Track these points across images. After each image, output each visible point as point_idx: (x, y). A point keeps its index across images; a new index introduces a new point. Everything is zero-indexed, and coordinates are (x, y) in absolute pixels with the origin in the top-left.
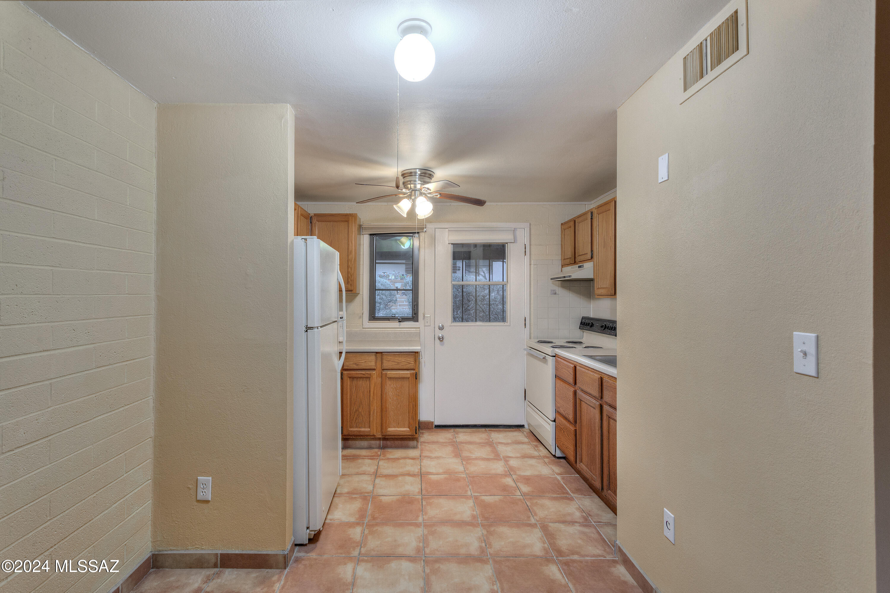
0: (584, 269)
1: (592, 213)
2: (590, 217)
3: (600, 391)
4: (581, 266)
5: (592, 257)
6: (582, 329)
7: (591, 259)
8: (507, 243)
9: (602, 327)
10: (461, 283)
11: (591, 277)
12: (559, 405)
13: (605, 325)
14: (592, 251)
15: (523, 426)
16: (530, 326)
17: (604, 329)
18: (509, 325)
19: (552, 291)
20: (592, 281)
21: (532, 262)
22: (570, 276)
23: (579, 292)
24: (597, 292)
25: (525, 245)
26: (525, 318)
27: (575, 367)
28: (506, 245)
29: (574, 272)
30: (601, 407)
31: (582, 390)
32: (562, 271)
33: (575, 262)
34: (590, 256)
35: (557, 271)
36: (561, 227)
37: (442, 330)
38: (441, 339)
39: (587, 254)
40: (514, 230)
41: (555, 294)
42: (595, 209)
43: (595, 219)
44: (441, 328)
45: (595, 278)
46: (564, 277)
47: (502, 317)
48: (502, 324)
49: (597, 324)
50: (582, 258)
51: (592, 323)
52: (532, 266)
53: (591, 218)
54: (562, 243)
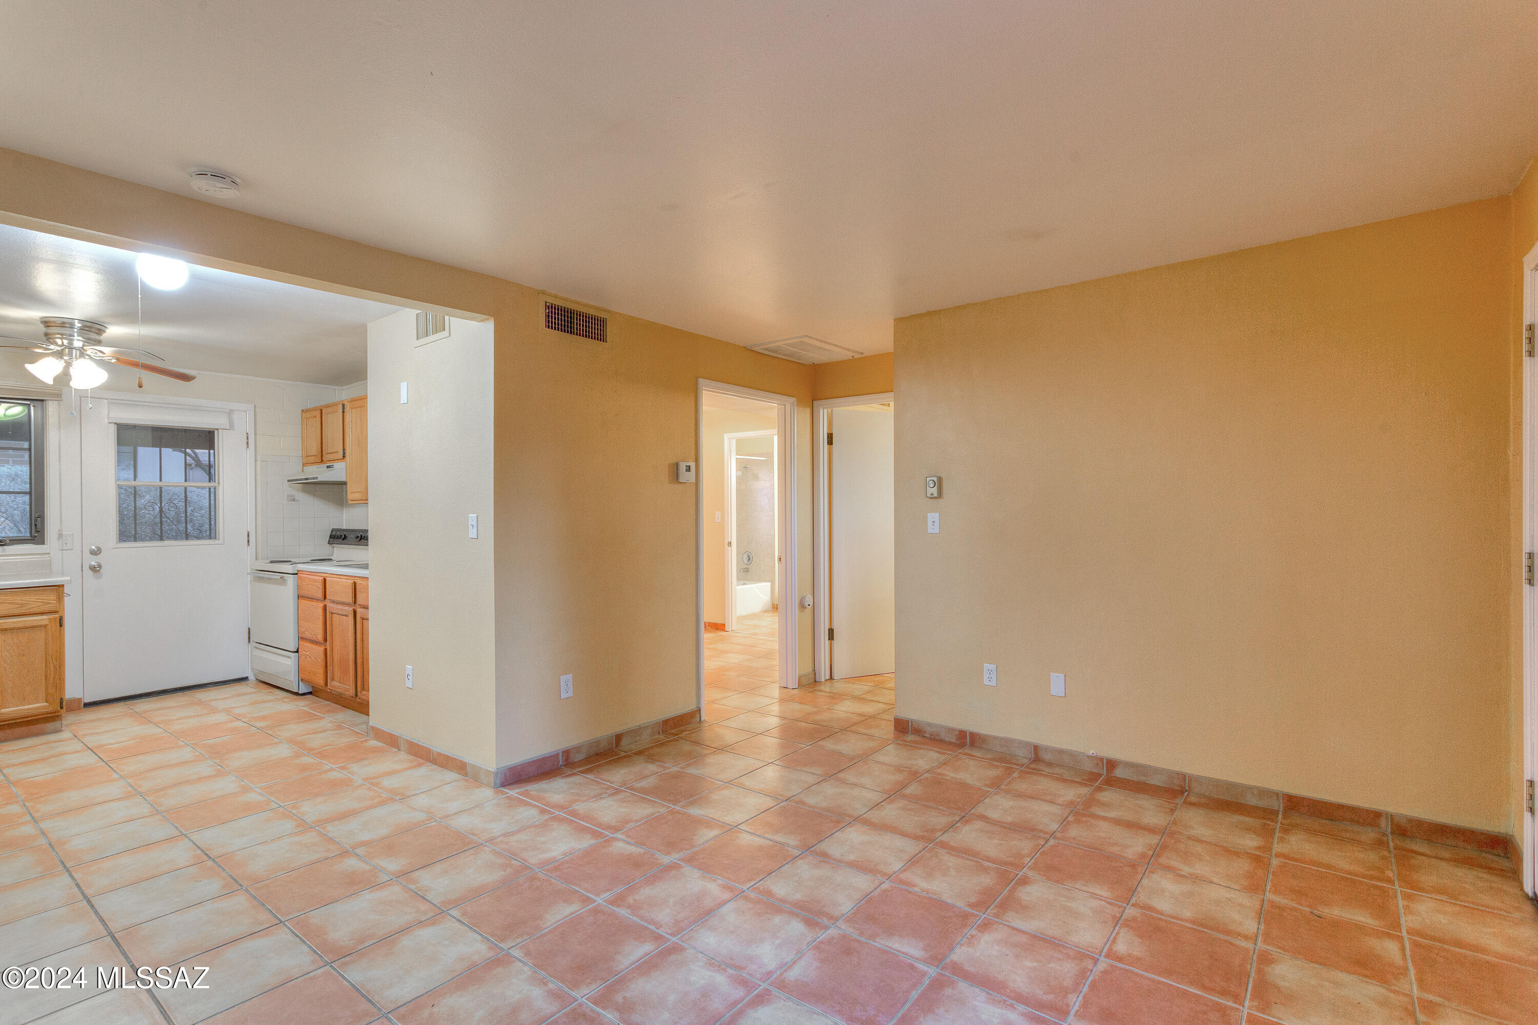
0: (334, 470)
1: (343, 405)
2: (341, 410)
3: (353, 596)
4: (330, 466)
5: (344, 457)
6: (331, 544)
7: (343, 459)
8: (217, 429)
9: (357, 537)
10: (134, 483)
11: (344, 479)
12: (303, 629)
13: (361, 536)
14: (344, 450)
15: (245, 679)
16: (256, 543)
17: (360, 540)
18: (223, 543)
19: (288, 496)
20: (344, 485)
21: (259, 458)
22: (317, 478)
23: (326, 498)
24: (350, 496)
25: (247, 433)
26: (248, 532)
27: (325, 580)
28: (216, 431)
29: (321, 474)
30: (355, 612)
31: (333, 602)
32: (303, 471)
33: (322, 461)
34: (342, 455)
35: (296, 470)
36: (302, 415)
37: (99, 556)
38: (95, 569)
39: (337, 452)
40: (231, 412)
41: (294, 500)
42: (348, 402)
43: (348, 414)
44: (94, 553)
45: (348, 481)
46: (307, 479)
47: (209, 531)
48: (211, 542)
49: (351, 536)
50: (331, 457)
51: (345, 535)
52: (259, 463)
53: (343, 412)
54: (303, 436)
